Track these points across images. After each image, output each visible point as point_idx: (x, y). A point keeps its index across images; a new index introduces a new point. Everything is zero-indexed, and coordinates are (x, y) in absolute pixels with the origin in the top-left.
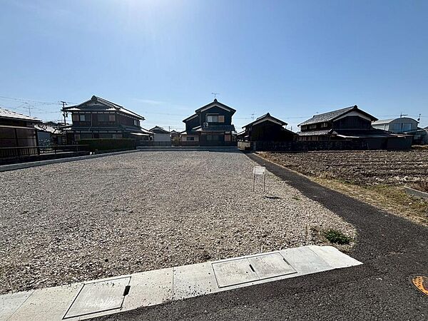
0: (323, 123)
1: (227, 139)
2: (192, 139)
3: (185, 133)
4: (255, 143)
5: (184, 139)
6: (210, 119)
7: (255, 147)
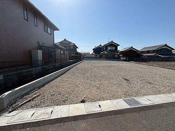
0: (151, 50)
1: (116, 56)
2: (97, 56)
3: (94, 54)
4: (127, 58)
5: (93, 56)
6: (109, 48)
7: (127, 60)
